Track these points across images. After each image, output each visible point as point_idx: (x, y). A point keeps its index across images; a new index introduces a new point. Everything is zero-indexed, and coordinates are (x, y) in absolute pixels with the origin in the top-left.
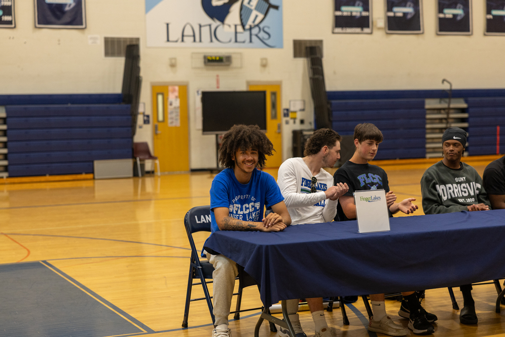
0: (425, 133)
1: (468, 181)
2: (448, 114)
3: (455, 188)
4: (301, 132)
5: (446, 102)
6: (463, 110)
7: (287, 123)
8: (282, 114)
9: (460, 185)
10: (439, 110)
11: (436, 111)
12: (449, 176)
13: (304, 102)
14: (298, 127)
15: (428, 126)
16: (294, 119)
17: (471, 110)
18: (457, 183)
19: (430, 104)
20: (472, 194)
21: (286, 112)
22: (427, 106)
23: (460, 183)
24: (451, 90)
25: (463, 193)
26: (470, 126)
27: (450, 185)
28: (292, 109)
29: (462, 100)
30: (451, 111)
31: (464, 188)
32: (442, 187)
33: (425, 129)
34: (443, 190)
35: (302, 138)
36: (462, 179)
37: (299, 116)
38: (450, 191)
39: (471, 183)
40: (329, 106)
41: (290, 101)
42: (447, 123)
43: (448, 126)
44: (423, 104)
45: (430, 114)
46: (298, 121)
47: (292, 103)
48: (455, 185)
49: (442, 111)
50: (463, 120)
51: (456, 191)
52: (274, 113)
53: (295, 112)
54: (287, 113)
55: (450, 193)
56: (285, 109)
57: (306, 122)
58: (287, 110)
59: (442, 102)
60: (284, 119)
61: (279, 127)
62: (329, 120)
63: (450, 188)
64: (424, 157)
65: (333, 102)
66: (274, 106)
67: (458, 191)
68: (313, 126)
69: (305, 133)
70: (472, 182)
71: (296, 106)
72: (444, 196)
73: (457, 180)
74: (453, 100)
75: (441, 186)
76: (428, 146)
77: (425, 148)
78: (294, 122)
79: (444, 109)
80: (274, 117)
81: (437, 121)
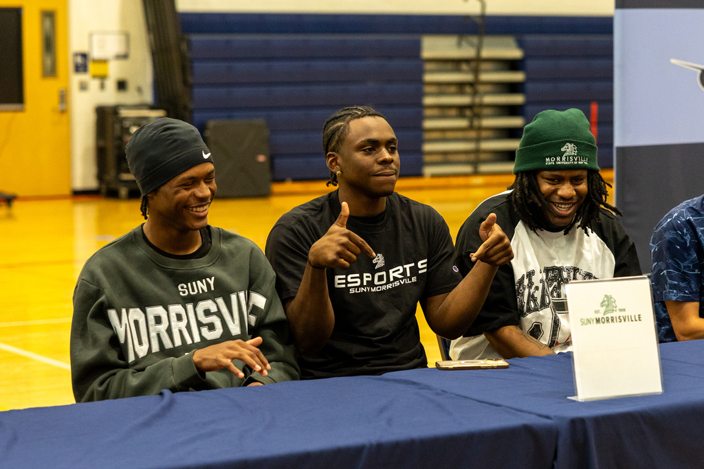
0: (422, 118)
1: (222, 291)
2: (476, 72)
3: (173, 318)
4: (115, 110)
5: (472, 45)
6: (512, 65)
7: (83, 87)
8: (71, 67)
9: (195, 307)
10: (456, 64)
11: (449, 66)
12: (155, 281)
13: (127, 37)
14: (110, 97)
15: (428, 101)
16: (102, 78)
17: (530, 64)
18: (185, 301)
19: (435, 47)
20: (235, 329)
21: (79, 60)
22: (427, 53)
23: (195, 300)
24: (483, 17)
25: (205, 330)
26: (528, 103)
27: (159, 310)
28: (96, 54)
29: (510, 40)
30: (484, 66)
31: (207, 313)
32: (136, 313)
33: (422, 106)
34: (136, 322)
35: (117, 127)
36: (201, 286)
37: (114, 71)
38: (159, 327)
39: (234, 297)
40: (184, 47)
41: (91, 35)
42: (475, 93)
43: (477, 100)
44: (417, 47)
45: (432, 71)
46: (111, 84)
47: (95, 38)
48: (176, 309)
49: (464, 67)
50: (512, 88)
51: (177, 326)
52: (49, 62)
53: (104, 61)
54: (83, 63)
55: (158, 335)
56: (76, 55)
57: (132, 86)
58: (84, 56)
59: (464, 43)
60: (76, 79)
61: (64, 97)
62: (185, 82)
63: (158, 320)
64: (419, 175)
65: (195, 38)
66: (49, 44)
67: (188, 327)
68: (148, 97)
69: (124, 113)
70: (236, 291)
71: (106, 46)
72: (140, 343)
73: (184, 290)
74: (487, 40)
75: (131, 310)
76: (428, 147)
77: (420, 152)
78: (102, 87)
79: (467, 61)
80: (50, 71)
81: (453, 89)
